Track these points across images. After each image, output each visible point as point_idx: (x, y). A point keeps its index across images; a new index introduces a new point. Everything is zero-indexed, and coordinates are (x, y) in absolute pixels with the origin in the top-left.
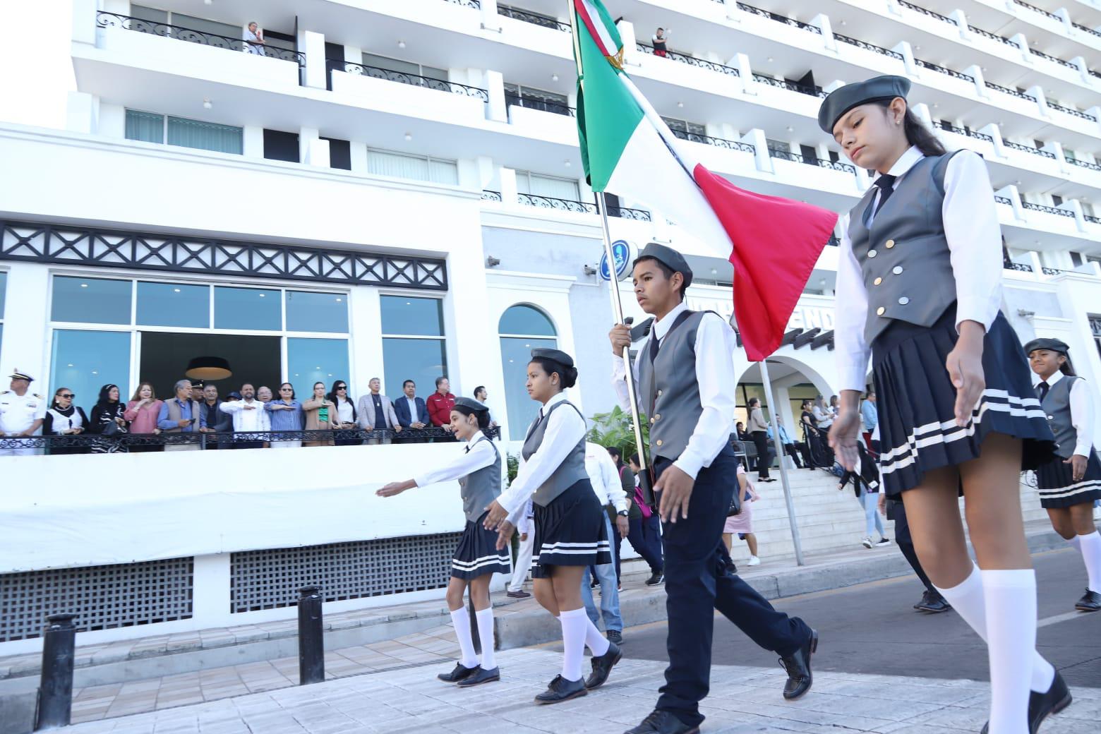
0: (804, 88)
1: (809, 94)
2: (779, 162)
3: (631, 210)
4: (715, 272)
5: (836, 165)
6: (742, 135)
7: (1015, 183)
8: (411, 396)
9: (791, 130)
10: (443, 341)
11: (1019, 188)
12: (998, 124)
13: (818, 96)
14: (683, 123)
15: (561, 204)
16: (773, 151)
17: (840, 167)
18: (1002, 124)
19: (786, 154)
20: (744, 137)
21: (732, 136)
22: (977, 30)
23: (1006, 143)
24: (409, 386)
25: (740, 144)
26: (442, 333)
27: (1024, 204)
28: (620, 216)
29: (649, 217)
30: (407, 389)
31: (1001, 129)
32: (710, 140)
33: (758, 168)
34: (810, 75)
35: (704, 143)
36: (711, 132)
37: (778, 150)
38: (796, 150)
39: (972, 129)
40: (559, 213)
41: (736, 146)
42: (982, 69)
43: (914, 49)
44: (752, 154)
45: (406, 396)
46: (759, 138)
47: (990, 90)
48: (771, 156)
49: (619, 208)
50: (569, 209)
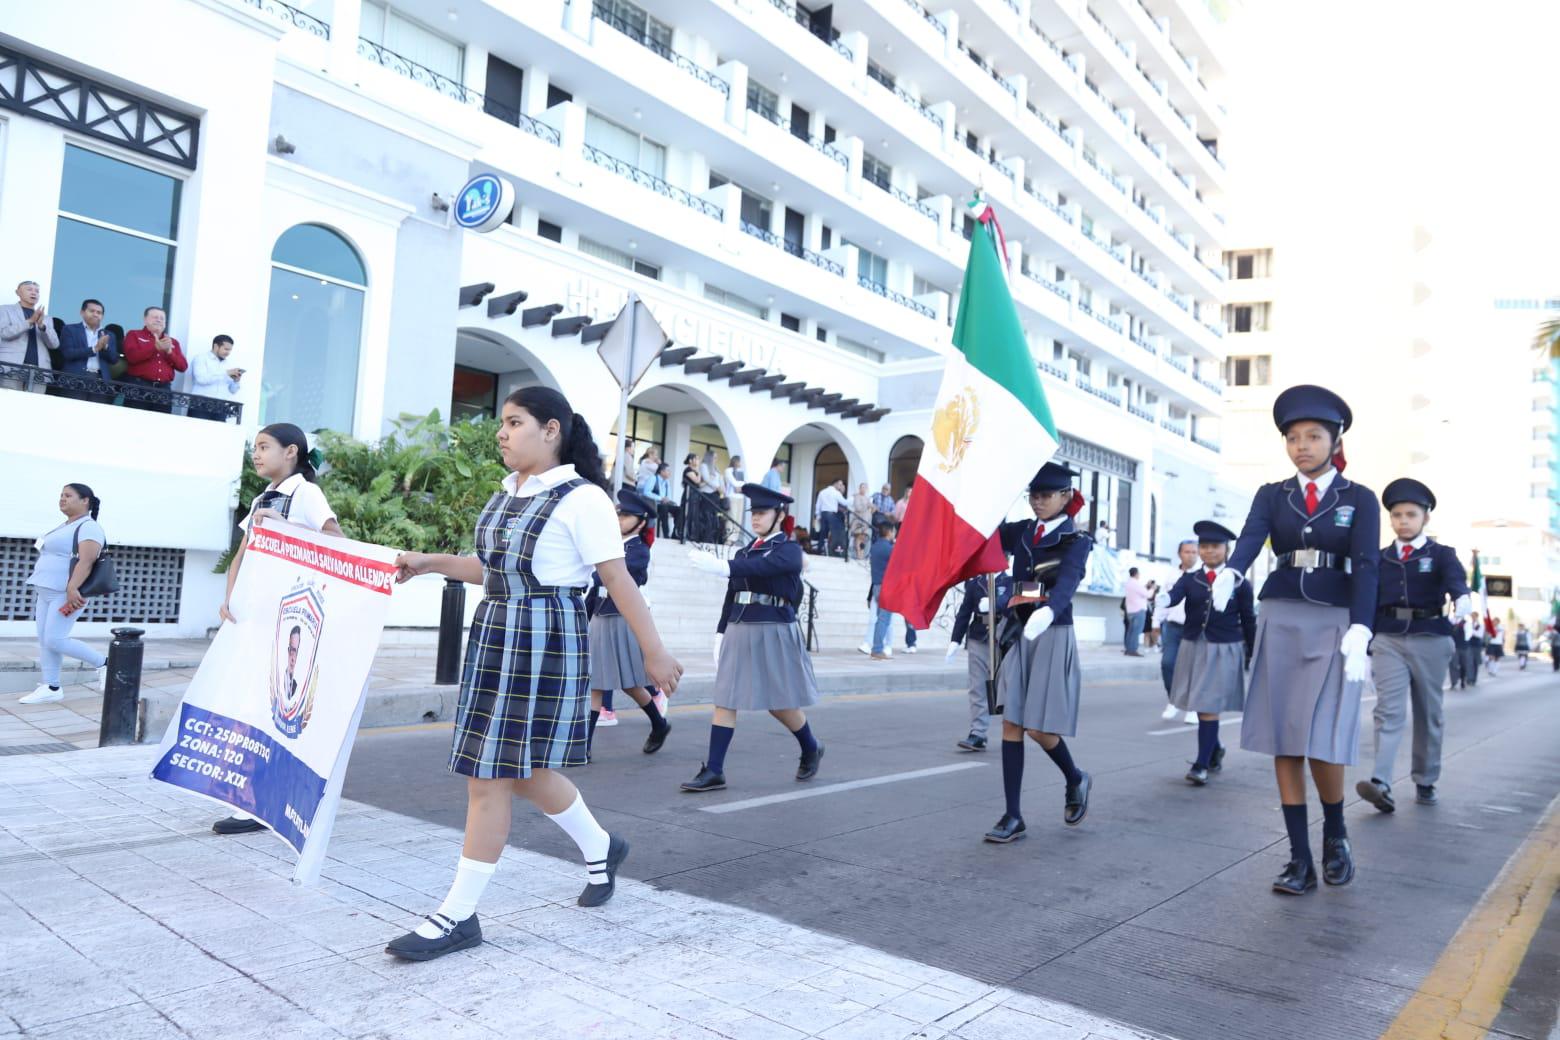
0: (816, 27)
1: (821, 38)
2: (756, 119)
3: (534, 122)
4: (634, 246)
5: (827, 148)
6: (720, 62)
7: (1021, 240)
8: (93, 326)
9: (784, 78)
10: (172, 250)
11: (1024, 246)
12: (1026, 160)
13: (830, 44)
14: (644, 14)
15: (428, 77)
16: (753, 102)
17: (832, 153)
18: (1030, 162)
19: (770, 113)
20: (723, 66)
21: (706, 61)
22: (1038, 31)
23: (1028, 187)
24: (93, 311)
25: (712, 77)
26: (173, 235)
27: (1025, 270)
28: (517, 125)
29: (559, 140)
30: (89, 314)
31: (1027, 167)
32: (673, 57)
33: (727, 119)
34: (828, 10)
35: (662, 55)
36: (679, 43)
37: (760, 101)
38: (785, 111)
39: (998, 157)
40: (420, 87)
41: (706, 77)
42: (1029, 83)
43: (962, 25)
44: (725, 96)
45: (85, 324)
46: (738, 76)
47: (1029, 112)
48: (748, 107)
49: (517, 111)
50: (438, 88)
